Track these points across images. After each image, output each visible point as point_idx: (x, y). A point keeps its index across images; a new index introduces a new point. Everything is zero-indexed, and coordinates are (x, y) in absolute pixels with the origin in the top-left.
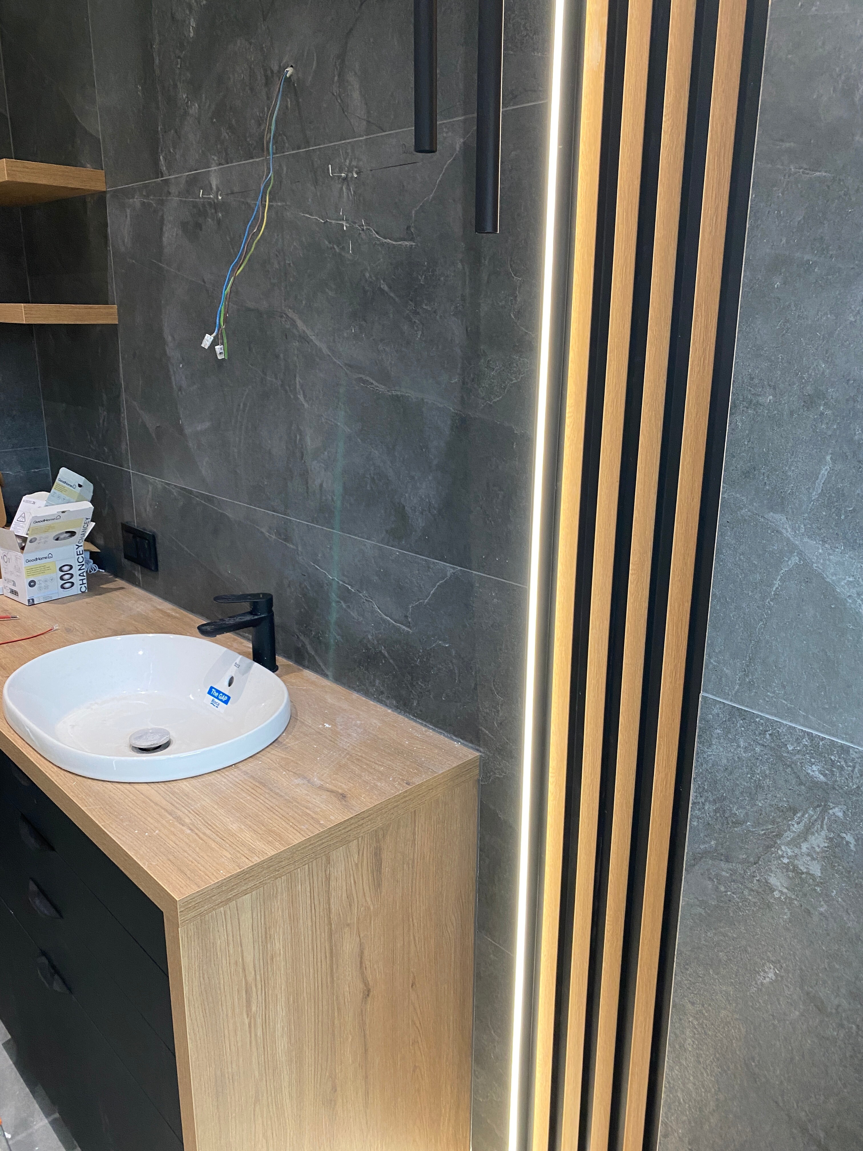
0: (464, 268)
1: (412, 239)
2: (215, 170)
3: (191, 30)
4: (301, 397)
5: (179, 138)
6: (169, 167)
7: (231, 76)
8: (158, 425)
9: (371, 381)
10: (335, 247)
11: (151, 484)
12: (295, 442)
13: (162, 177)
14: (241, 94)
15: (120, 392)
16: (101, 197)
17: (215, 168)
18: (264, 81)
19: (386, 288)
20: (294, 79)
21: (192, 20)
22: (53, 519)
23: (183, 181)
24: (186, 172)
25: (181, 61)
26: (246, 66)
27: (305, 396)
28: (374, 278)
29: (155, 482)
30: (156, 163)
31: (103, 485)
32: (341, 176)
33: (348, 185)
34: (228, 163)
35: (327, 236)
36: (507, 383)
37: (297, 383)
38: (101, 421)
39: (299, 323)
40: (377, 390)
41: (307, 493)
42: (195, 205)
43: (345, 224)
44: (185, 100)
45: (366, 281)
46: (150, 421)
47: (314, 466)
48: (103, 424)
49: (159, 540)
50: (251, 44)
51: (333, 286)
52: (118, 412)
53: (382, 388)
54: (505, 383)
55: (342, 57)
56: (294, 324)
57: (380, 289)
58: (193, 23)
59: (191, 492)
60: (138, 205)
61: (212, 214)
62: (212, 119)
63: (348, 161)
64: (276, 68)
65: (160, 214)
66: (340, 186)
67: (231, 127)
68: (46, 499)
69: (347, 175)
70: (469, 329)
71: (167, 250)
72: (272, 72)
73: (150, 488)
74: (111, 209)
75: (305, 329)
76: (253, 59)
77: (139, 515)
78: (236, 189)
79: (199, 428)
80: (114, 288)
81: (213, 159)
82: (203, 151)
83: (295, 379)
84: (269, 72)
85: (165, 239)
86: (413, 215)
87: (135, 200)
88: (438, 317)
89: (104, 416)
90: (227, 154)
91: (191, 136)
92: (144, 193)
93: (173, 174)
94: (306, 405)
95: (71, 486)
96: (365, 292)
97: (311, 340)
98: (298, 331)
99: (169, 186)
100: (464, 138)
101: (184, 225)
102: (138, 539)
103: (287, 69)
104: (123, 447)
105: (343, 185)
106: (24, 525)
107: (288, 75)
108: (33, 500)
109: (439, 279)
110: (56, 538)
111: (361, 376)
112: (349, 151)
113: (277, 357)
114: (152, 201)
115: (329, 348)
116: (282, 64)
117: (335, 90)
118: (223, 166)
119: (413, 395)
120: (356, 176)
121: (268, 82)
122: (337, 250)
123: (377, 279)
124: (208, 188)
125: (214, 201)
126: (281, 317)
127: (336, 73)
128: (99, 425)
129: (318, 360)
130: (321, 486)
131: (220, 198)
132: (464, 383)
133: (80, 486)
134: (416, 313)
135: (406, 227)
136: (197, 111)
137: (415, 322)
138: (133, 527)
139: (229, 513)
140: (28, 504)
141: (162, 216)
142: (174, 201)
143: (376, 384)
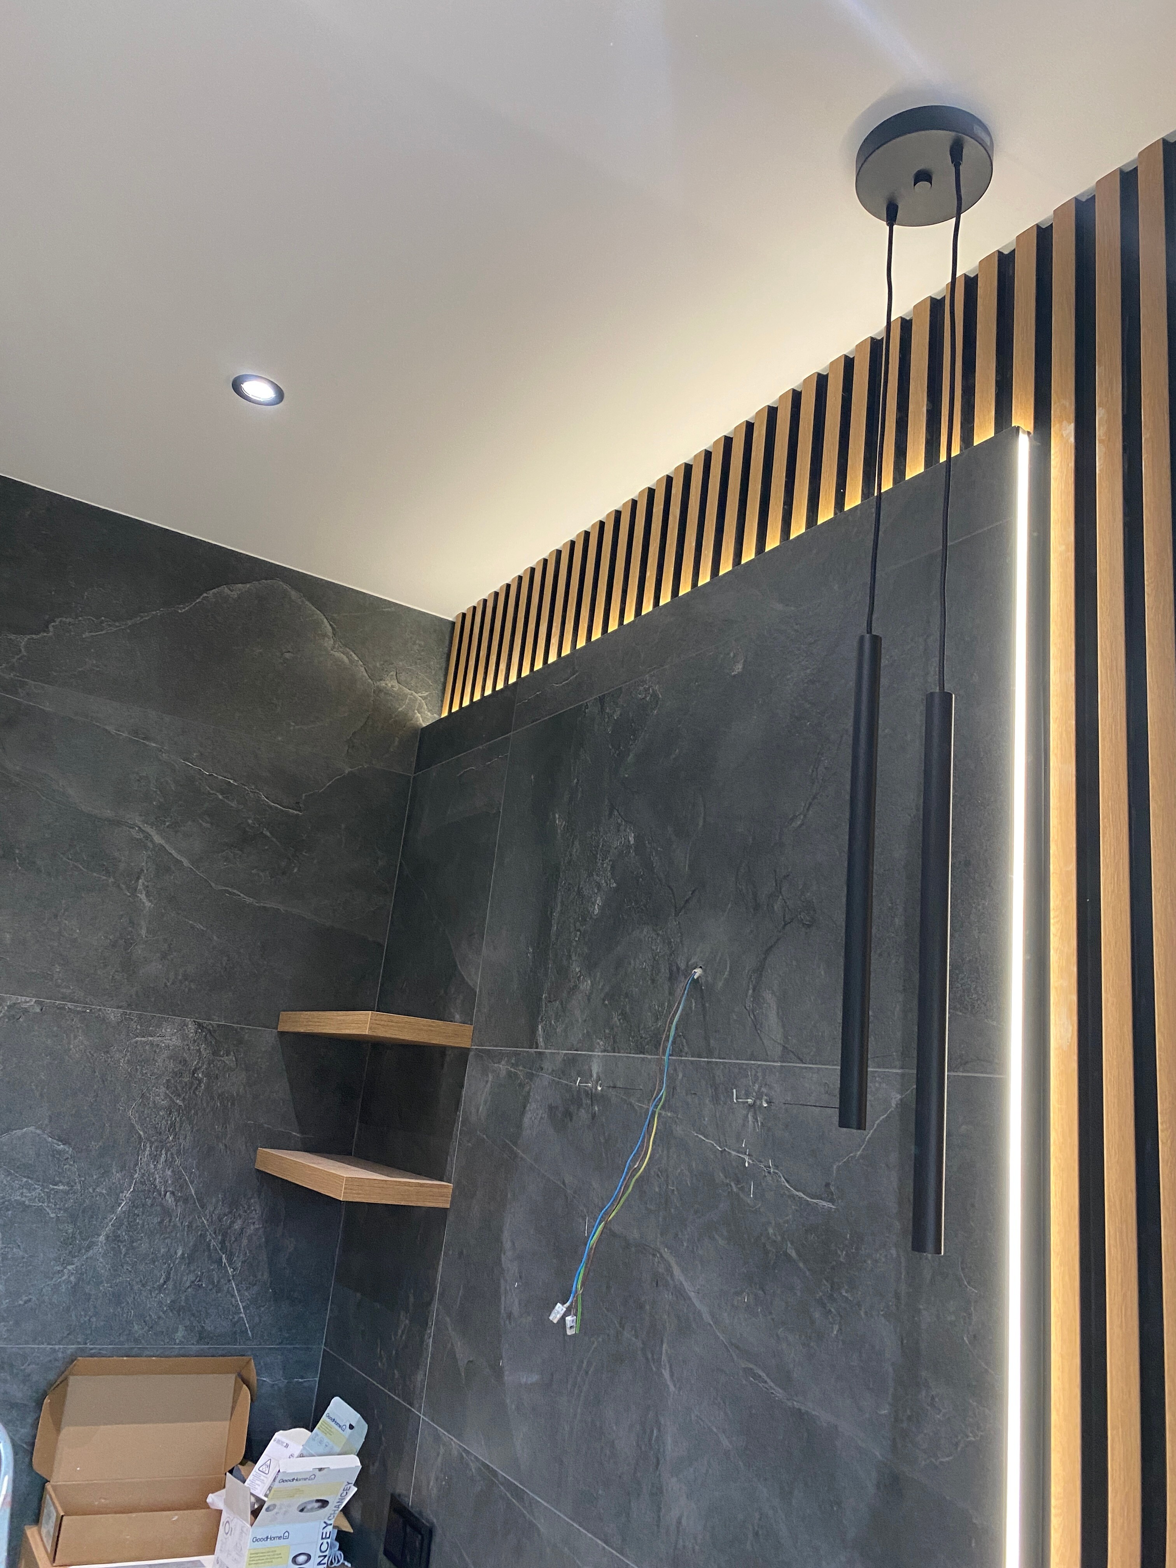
0: (898, 1255)
1: (832, 1201)
2: (599, 1056)
3: (596, 907)
4: (666, 1374)
5: (564, 1011)
6: (547, 1038)
7: (632, 962)
8: (471, 1359)
9: (766, 1378)
10: (733, 1184)
11: (444, 1445)
12: (650, 1440)
13: (537, 1048)
14: (641, 983)
15: (432, 1299)
16: (463, 1054)
17: (600, 1054)
18: (668, 975)
19: (793, 1254)
20: (703, 981)
21: (599, 898)
22: (305, 1479)
23: (559, 1059)
24: (565, 1050)
25: (580, 935)
26: (650, 955)
27: (672, 1375)
28: (779, 1238)
29: (451, 1444)
30: (533, 1031)
31: (381, 1427)
32: (747, 1102)
33: (755, 1113)
34: (614, 1052)
35: (724, 1168)
36: (959, 1438)
37: (664, 1351)
38: (400, 1332)
39: (677, 1271)
40: (772, 1393)
41: (658, 1526)
42: (569, 1089)
43: (747, 1160)
44: (577, 974)
45: (769, 1238)
46: (463, 1352)
47: (673, 1485)
48: (401, 1336)
49: (437, 1539)
50: (658, 934)
51: (725, 1233)
52: (425, 1325)
53: (779, 1393)
54: (957, 1437)
55: (760, 970)
56: (669, 1269)
57: (786, 1254)
58: (599, 901)
59: (494, 1473)
60: (503, 1073)
61: (586, 1104)
62: (604, 1000)
63: (757, 1086)
64: (683, 966)
65: (527, 1088)
66: (745, 1112)
67: (624, 1015)
68: (304, 1443)
69: (755, 1102)
70: (905, 1341)
71: (526, 1133)
72: (678, 969)
73: (442, 1451)
74: (472, 1070)
75: (682, 1279)
76: (658, 951)
77: (418, 1488)
78: (619, 1084)
79: (523, 1380)
80: (454, 1163)
81: (598, 1044)
82: (588, 1032)
83: (661, 1347)
84: (674, 968)
85: (526, 1121)
86: (835, 1172)
87: (501, 1066)
88: (862, 1313)
89: (405, 1327)
90: (615, 1042)
91: (577, 1012)
92: (513, 1061)
93: (550, 1049)
94: (672, 1388)
95: (340, 1426)
96: (766, 1252)
97: (690, 1299)
98: (673, 1280)
99: (542, 1060)
100: (902, 1094)
101: (551, 1109)
102: (408, 1529)
103: (696, 970)
104: (420, 1377)
105: (748, 1111)
106: (265, 1479)
107: (695, 977)
108: (286, 1441)
109: (865, 1262)
110: (301, 1508)
111: (751, 1366)
112: (759, 1074)
113: (641, 1307)
114: (521, 1072)
115: (713, 1316)
116: (690, 963)
117: (749, 1004)
118: (608, 1054)
119: (824, 1417)
120: (765, 1105)
121: (672, 978)
122: (735, 1190)
123: (783, 1238)
124: (586, 1076)
125: (591, 1090)
126: (654, 1255)
127: (751, 986)
128: (396, 1334)
129: (694, 1326)
130: (679, 1522)
131: (599, 1088)
132: (896, 1420)
133: (351, 1427)
134: (831, 1298)
135: (824, 1184)
136: (588, 987)
137: (830, 1311)
138: (406, 1506)
139: (542, 1526)
140: (280, 1446)
141: (529, 1092)
142: (545, 1078)
143: (772, 1384)
